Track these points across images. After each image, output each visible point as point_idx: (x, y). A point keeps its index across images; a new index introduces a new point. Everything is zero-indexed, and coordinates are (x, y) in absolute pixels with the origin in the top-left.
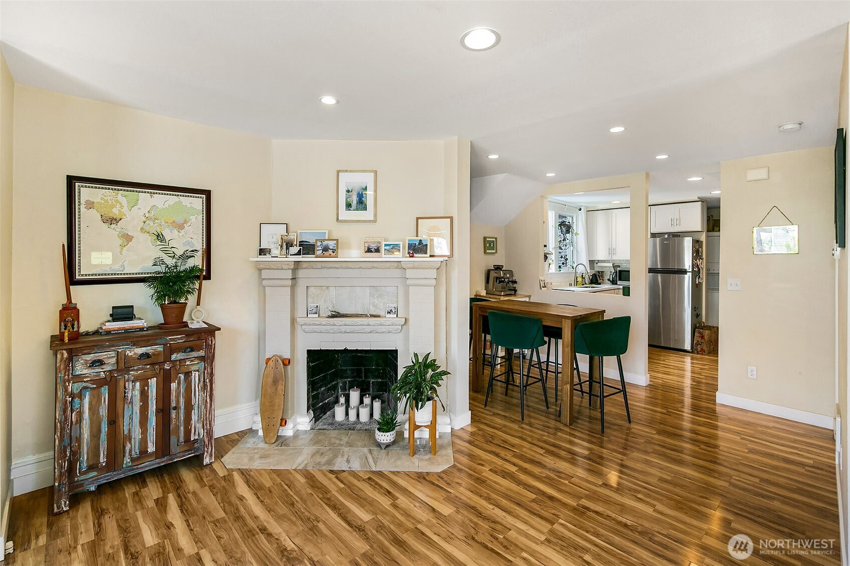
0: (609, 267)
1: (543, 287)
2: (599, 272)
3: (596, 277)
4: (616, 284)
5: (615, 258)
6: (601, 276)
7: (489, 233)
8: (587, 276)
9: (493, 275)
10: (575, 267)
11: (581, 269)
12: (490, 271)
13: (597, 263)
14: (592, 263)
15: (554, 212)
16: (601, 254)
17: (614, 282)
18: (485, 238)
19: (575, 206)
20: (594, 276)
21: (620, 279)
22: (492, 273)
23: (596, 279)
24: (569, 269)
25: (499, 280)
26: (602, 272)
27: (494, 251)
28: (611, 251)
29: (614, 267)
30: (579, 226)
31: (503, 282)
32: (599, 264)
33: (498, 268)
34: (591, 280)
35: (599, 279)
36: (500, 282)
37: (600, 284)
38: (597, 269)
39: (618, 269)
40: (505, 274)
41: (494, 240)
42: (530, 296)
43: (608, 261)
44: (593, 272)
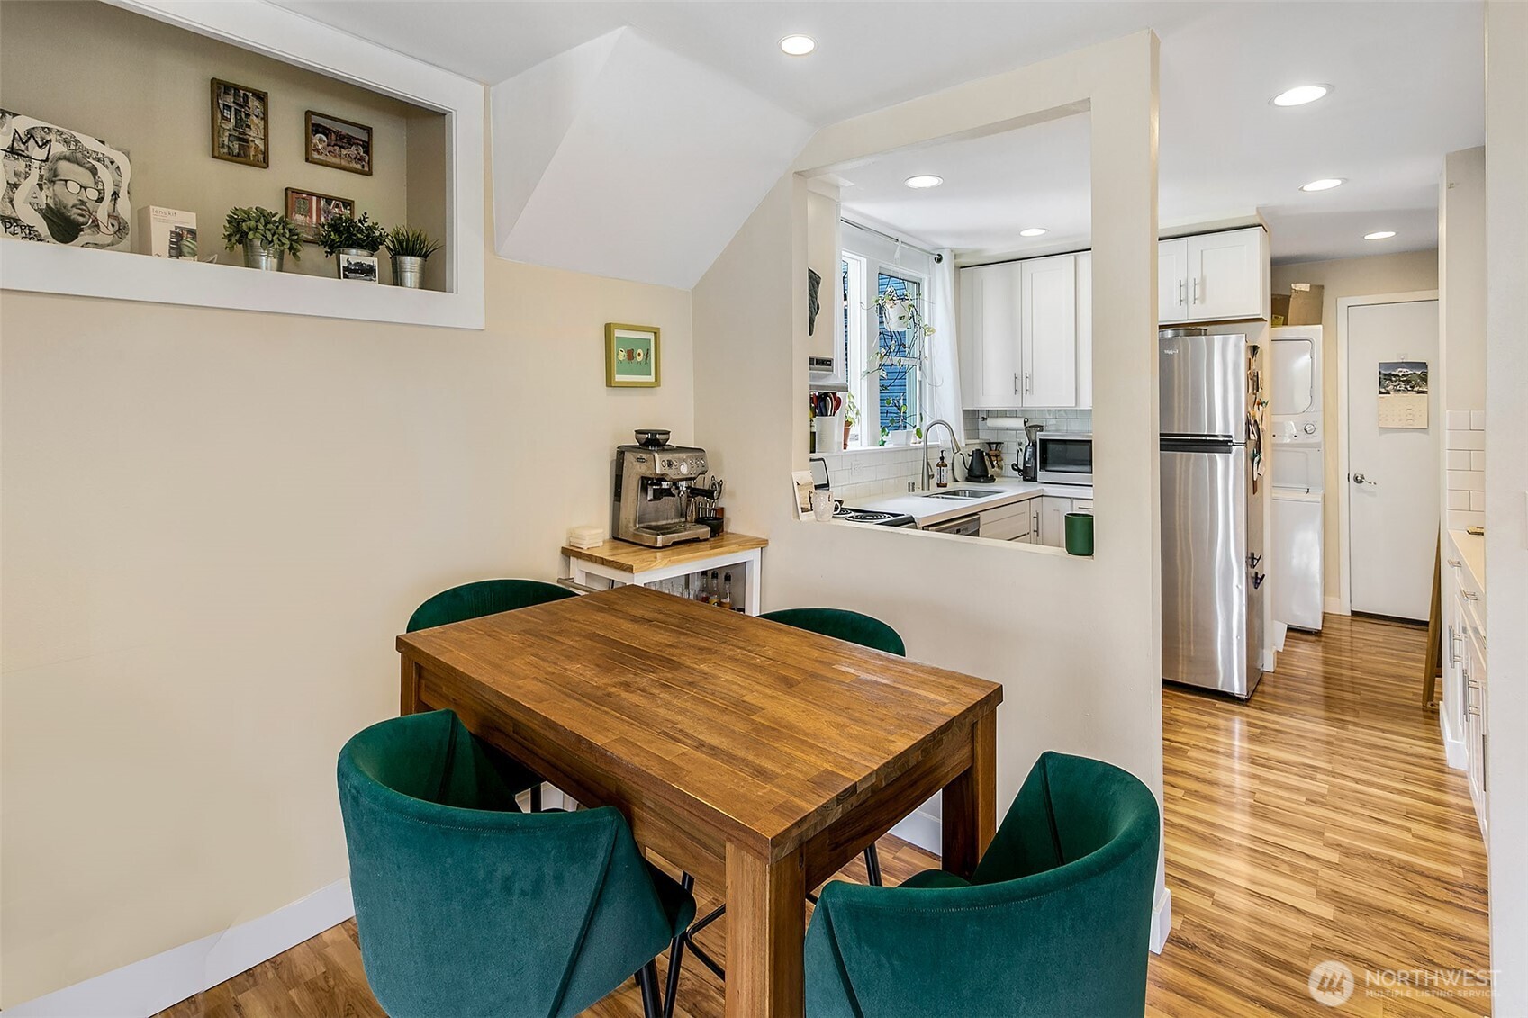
0: (1016, 430)
1: (804, 510)
2: (990, 444)
3: (983, 458)
4: (1034, 479)
5: (1031, 402)
6: (996, 456)
7: (631, 311)
8: (959, 459)
9: (635, 469)
10: (923, 433)
11: (940, 438)
12: (623, 452)
13: (985, 419)
14: (973, 417)
15: (864, 261)
16: (994, 395)
17: (1028, 475)
18: (608, 329)
19: (926, 248)
20: (978, 455)
21: (1043, 467)
22: (629, 456)
23: (980, 468)
24: (908, 437)
25: (654, 486)
26: (997, 443)
27: (651, 378)
28: (1021, 383)
29: (1029, 429)
30: (938, 306)
31: (668, 493)
32: (991, 422)
33: (652, 441)
34: (970, 470)
35: (988, 463)
36: (658, 495)
37: (992, 480)
38: (985, 436)
39: (1040, 436)
40: (670, 464)
41: (651, 336)
42: (766, 542)
43: (1012, 413)
44: (976, 445)
